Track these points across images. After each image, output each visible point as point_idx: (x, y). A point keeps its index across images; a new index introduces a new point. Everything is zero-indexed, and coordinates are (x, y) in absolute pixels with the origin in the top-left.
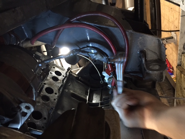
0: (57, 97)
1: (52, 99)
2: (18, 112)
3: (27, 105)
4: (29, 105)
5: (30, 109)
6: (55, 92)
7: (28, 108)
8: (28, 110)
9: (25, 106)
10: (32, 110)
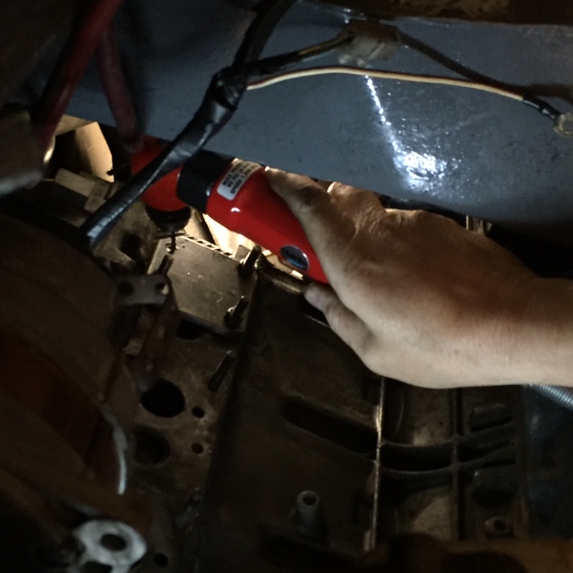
0: (205, 433)
1: (182, 446)
2: (67, 565)
3: (111, 529)
4: (121, 530)
5: (128, 550)
6: (194, 405)
7: (115, 543)
8: (119, 554)
9: (98, 536)
10: (138, 550)
